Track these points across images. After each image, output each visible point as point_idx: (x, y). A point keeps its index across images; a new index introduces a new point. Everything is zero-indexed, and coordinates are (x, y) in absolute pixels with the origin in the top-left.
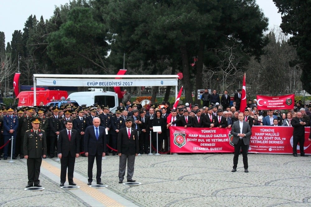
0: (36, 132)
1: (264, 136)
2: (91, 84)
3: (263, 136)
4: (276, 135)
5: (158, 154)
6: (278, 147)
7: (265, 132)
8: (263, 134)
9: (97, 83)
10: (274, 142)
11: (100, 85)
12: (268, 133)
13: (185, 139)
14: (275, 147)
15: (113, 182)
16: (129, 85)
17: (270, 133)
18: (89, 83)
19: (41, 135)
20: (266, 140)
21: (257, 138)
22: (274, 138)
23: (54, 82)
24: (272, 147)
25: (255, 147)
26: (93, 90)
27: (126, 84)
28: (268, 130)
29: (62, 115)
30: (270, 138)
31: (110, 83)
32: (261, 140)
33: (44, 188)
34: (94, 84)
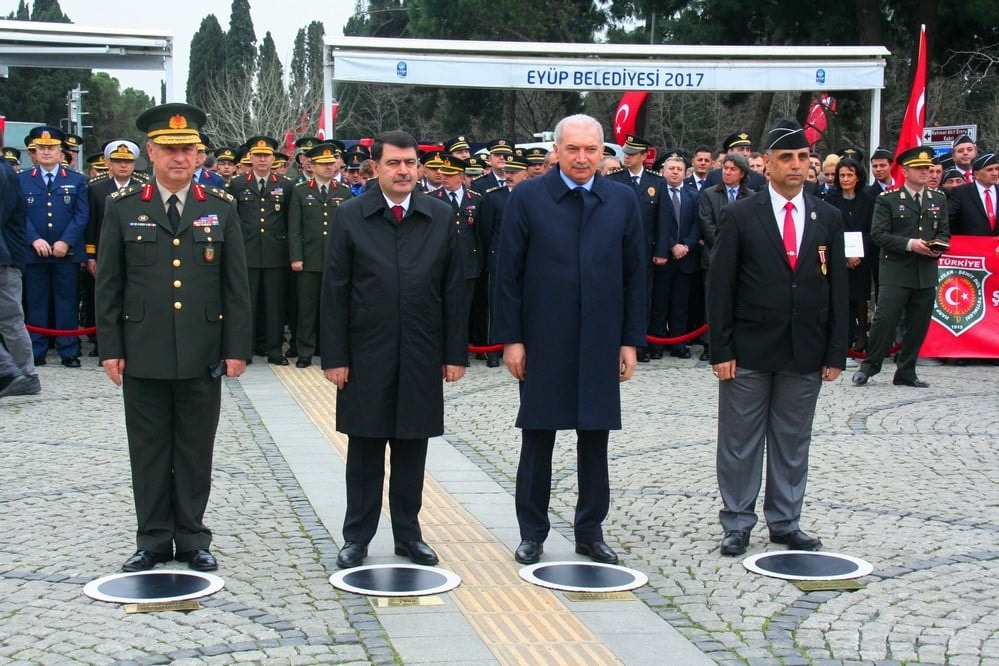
0: (174, 200)
2: (541, 78)
9: (564, 76)
11: (575, 83)
13: (982, 292)
15: (674, 536)
16: (690, 85)
18: (535, 74)
19: (208, 222)
23: (402, 67)
26: (548, 138)
27: (679, 82)
31: (617, 76)
33: (217, 584)
34: (552, 80)
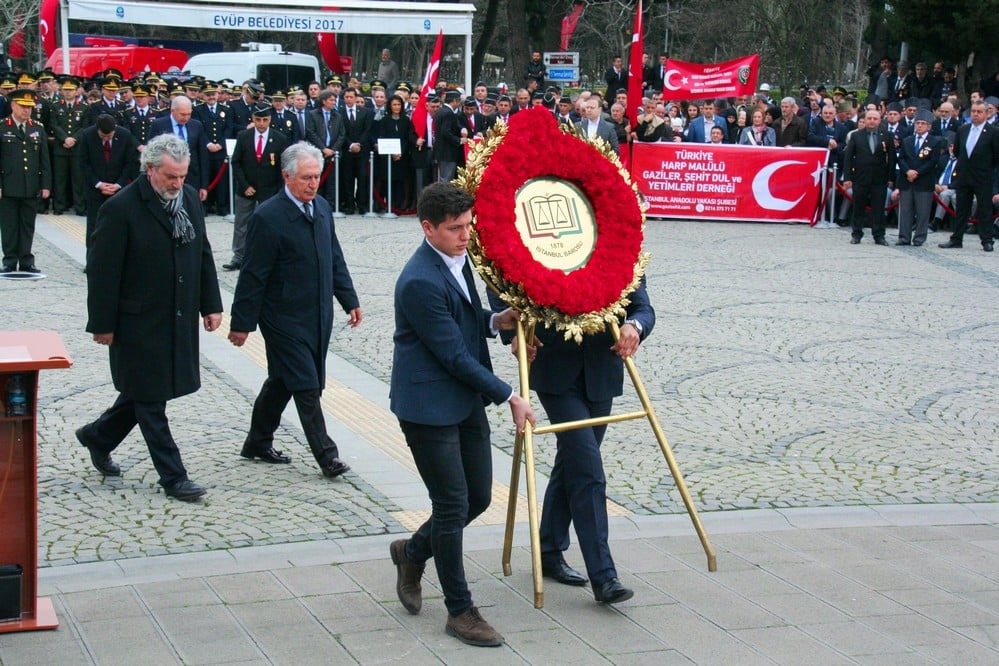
1: (686, 170)
2: (224, 21)
3: (683, 172)
4: (717, 167)
5: (390, 215)
6: (720, 202)
7: (688, 161)
8: (683, 165)
9: (241, 20)
10: (712, 188)
11: (250, 25)
12: (697, 161)
14: (713, 202)
16: (333, 29)
17: (702, 161)
18: (220, 19)
19: (35, 135)
20: (690, 182)
21: (667, 176)
22: (710, 177)
23: (120, 10)
24: (705, 201)
25: (660, 199)
26: (254, 48)
27: (326, 26)
28: (695, 156)
29: (130, 101)
30: (701, 177)
31: (280, 21)
32: (676, 181)
33: (43, 276)
34: (233, 23)
